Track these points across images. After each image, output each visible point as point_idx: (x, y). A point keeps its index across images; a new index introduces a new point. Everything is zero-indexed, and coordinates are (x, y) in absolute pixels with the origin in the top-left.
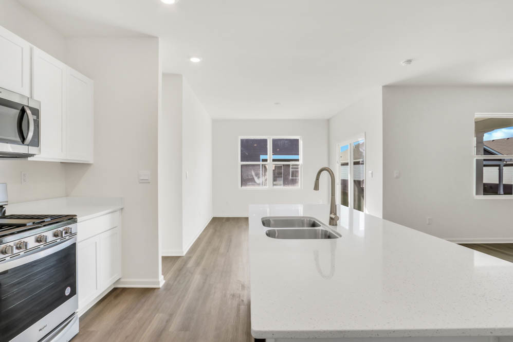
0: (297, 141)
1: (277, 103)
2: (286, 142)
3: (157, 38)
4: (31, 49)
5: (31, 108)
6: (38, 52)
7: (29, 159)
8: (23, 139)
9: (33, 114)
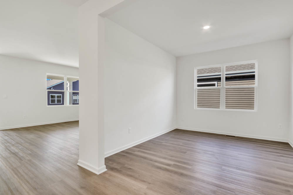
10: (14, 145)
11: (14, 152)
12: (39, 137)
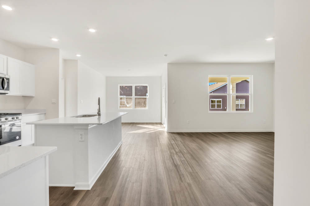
0: (147, 87)
1: (129, 70)
2: (141, 87)
3: (59, 49)
4: (7, 58)
5: (6, 78)
6: (10, 58)
7: (6, 94)
8: (3, 88)
9: (7, 80)
10: (178, 153)
11: (176, 165)
12: (201, 149)
